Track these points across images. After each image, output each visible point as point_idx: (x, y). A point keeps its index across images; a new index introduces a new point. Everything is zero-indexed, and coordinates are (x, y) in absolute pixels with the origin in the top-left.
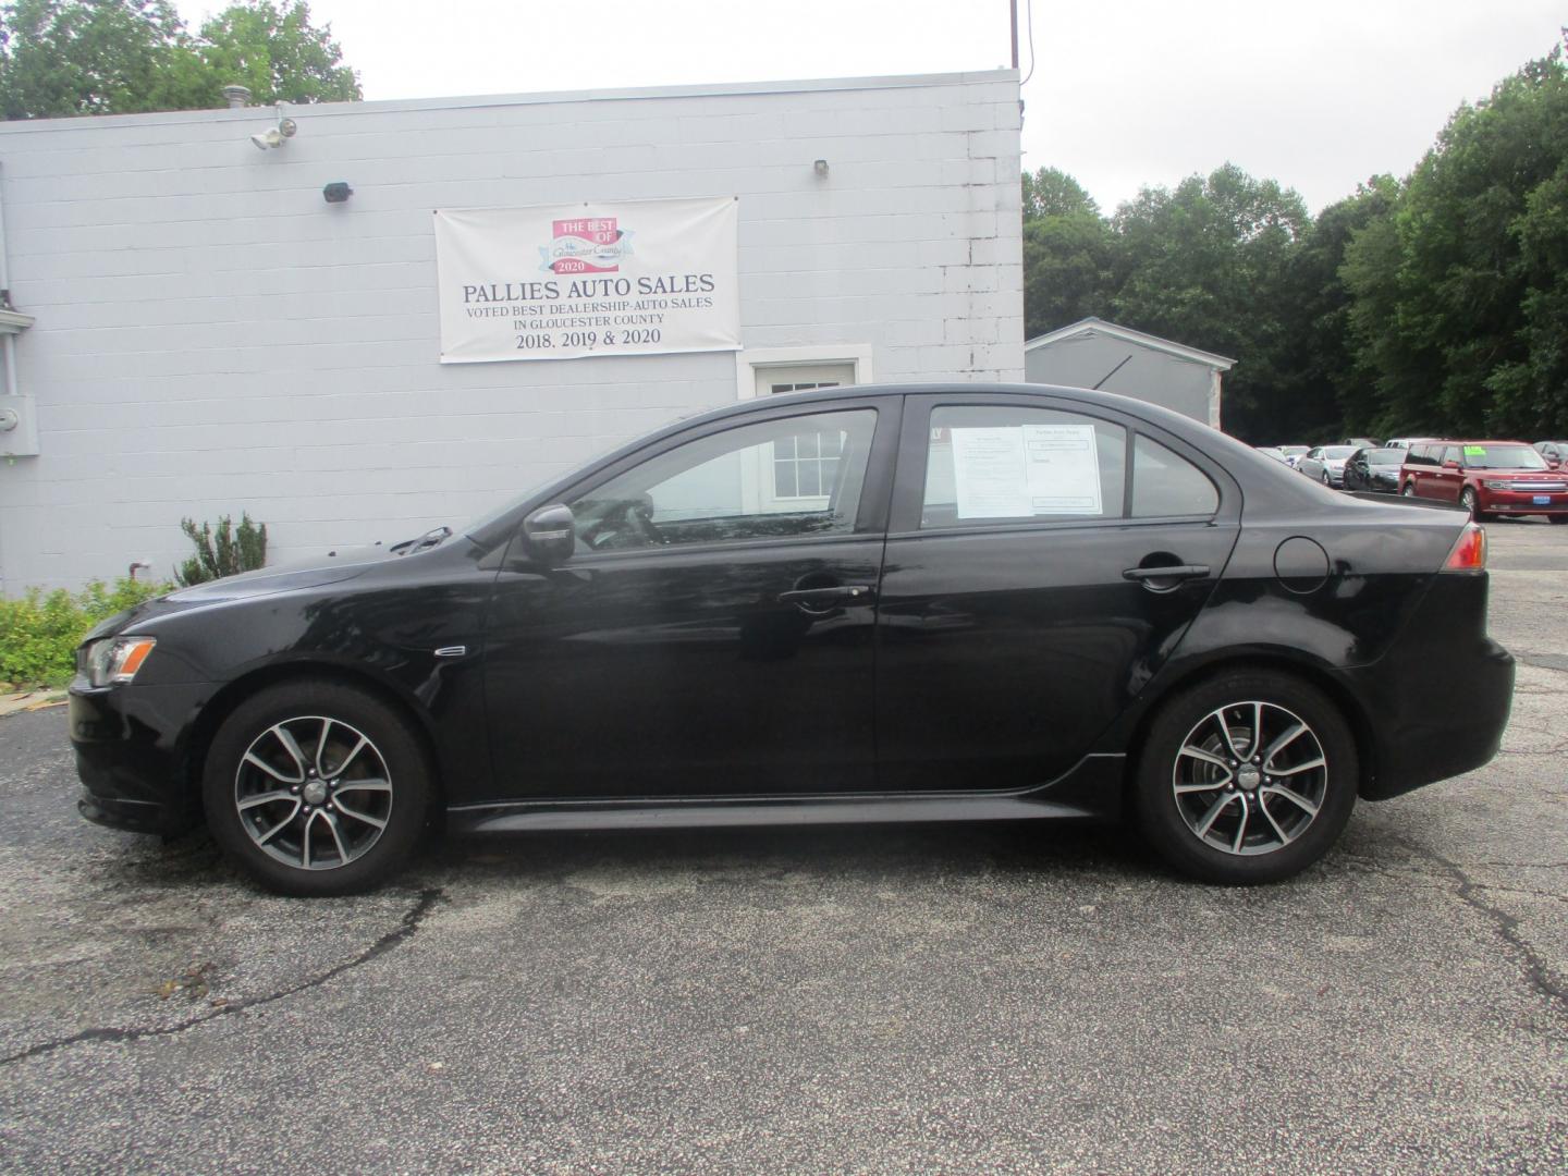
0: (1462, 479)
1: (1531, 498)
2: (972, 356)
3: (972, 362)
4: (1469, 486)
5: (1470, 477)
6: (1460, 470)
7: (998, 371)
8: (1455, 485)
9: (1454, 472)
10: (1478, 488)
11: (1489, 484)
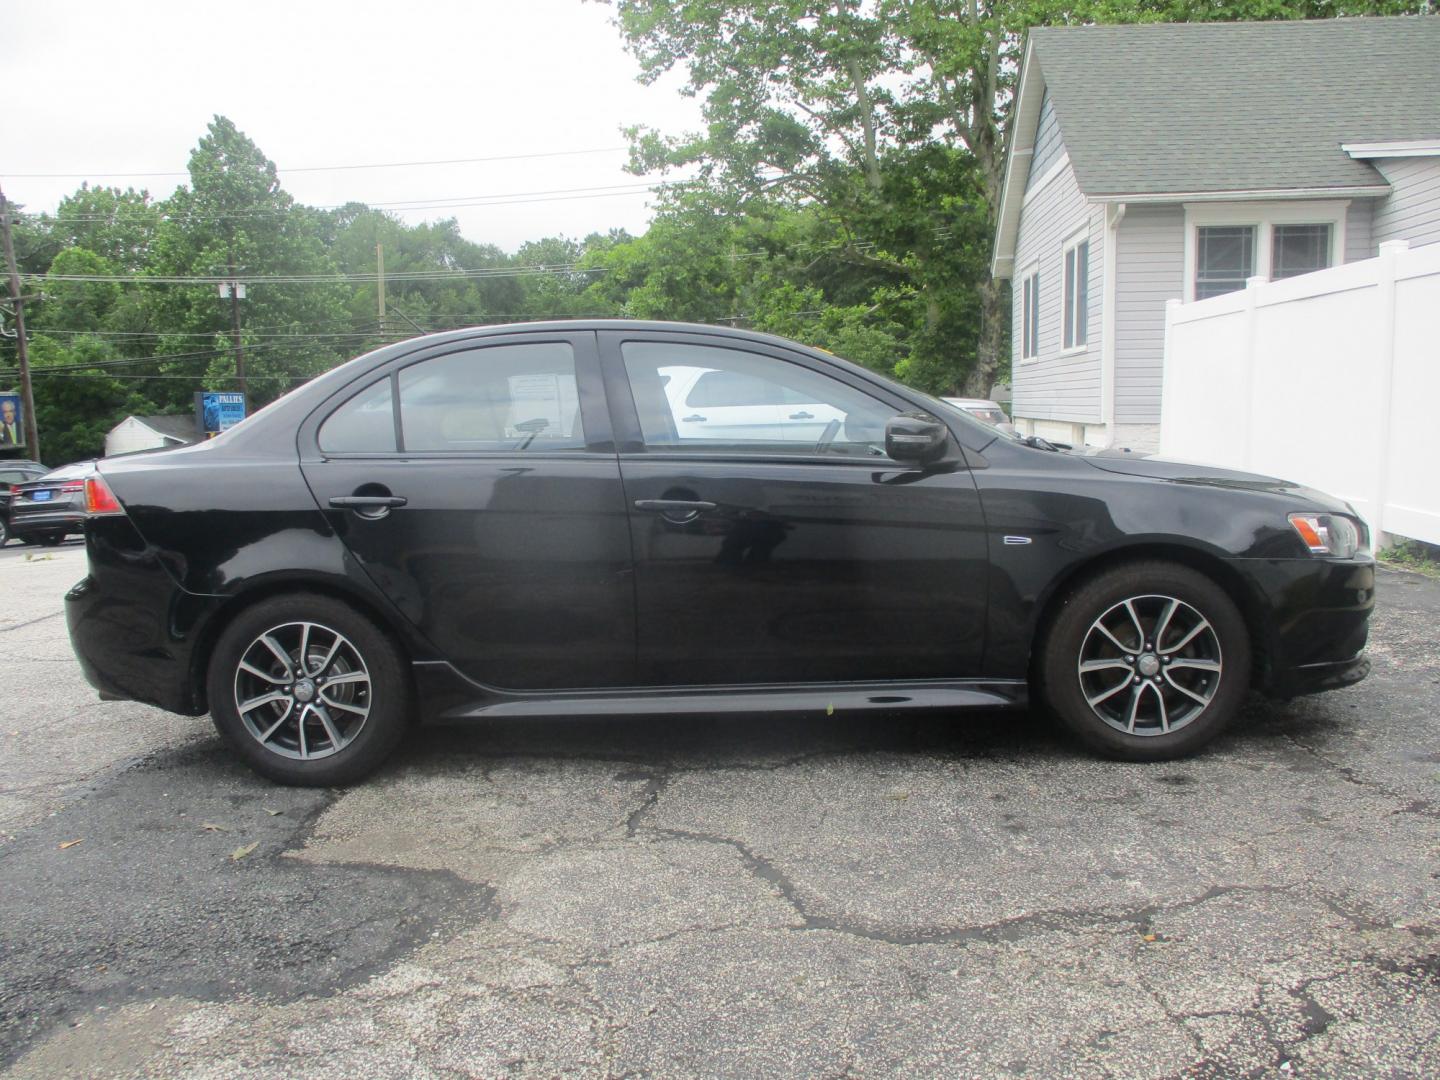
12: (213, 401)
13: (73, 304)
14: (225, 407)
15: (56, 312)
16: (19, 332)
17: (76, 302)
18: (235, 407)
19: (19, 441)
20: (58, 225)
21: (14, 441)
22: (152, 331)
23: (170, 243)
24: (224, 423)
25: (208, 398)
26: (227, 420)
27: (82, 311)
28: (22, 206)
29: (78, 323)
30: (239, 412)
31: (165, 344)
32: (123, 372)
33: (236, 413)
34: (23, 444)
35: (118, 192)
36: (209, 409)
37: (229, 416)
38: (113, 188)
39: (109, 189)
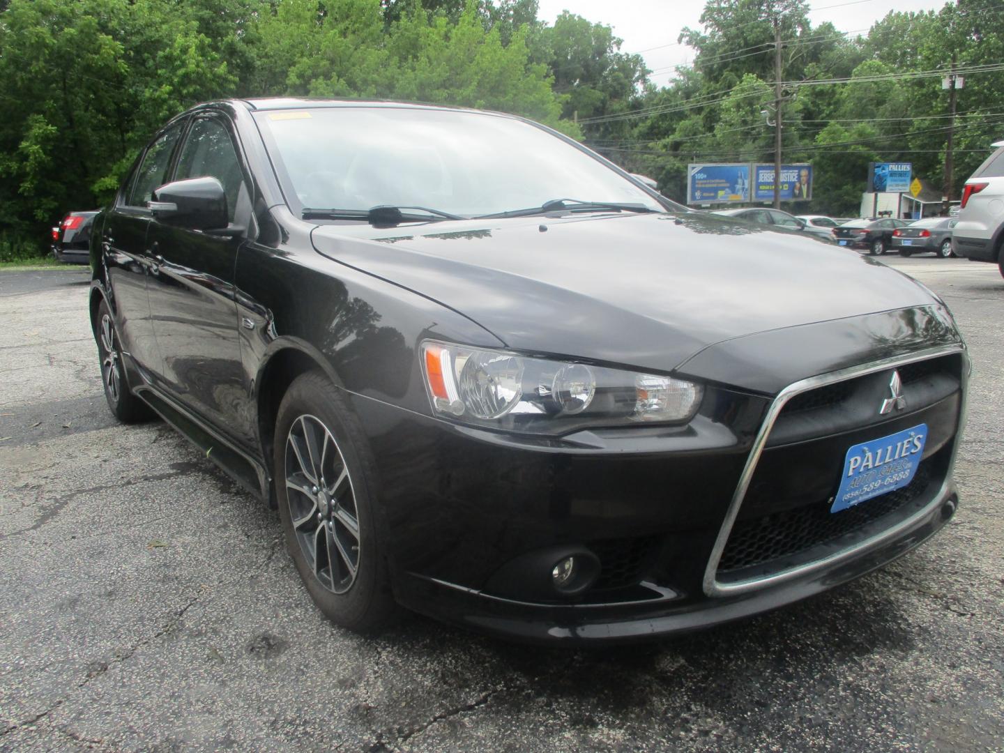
12: (883, 169)
13: (860, 99)
14: (893, 174)
15: (849, 106)
16: (777, 122)
17: (863, 98)
18: (901, 174)
19: (808, 196)
20: (868, 43)
21: (805, 196)
22: (909, 117)
23: (931, 49)
24: (890, 186)
25: (879, 167)
26: (893, 183)
27: (866, 105)
28: (847, 33)
29: (862, 113)
30: (906, 178)
31: (916, 126)
32: (883, 148)
33: (903, 178)
34: (810, 199)
35: (912, 14)
36: (879, 175)
37: (895, 181)
38: (909, 12)
39: (906, 13)
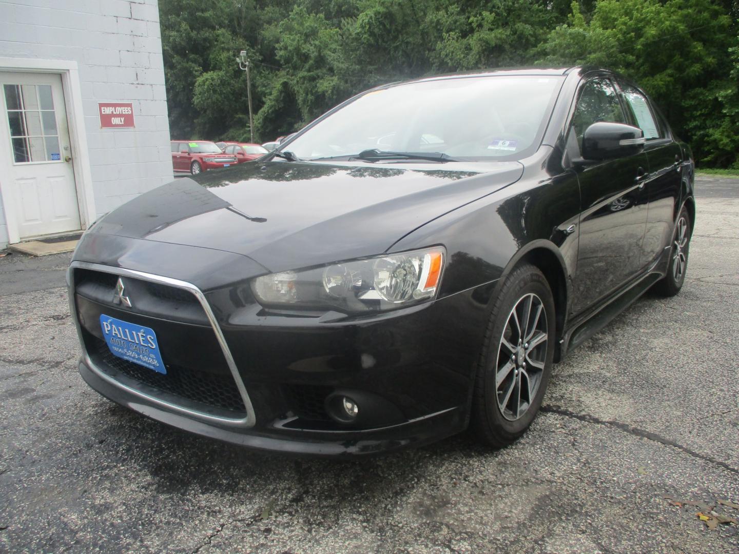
0: (191, 158)
1: (223, 165)
2: (137, 74)
3: (137, 79)
4: (195, 161)
5: (195, 157)
6: (189, 154)
7: (152, 85)
8: (187, 161)
9: (186, 155)
10: (200, 161)
11: (206, 160)
